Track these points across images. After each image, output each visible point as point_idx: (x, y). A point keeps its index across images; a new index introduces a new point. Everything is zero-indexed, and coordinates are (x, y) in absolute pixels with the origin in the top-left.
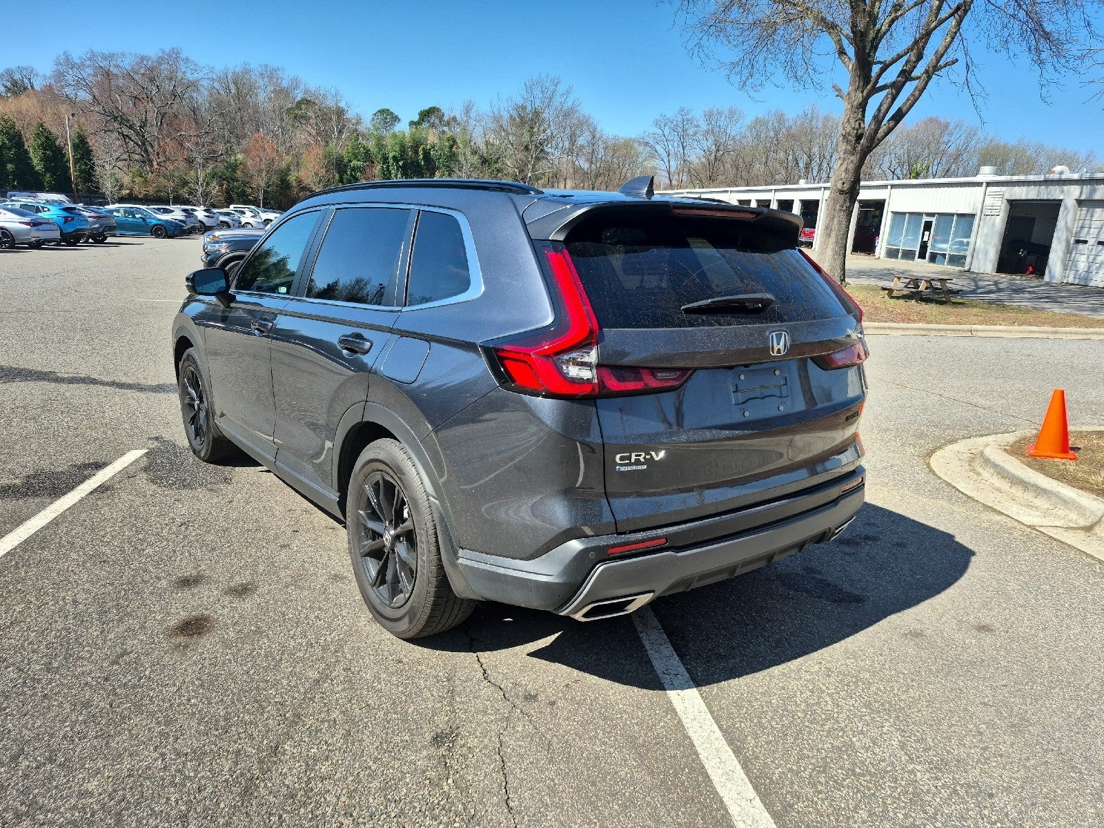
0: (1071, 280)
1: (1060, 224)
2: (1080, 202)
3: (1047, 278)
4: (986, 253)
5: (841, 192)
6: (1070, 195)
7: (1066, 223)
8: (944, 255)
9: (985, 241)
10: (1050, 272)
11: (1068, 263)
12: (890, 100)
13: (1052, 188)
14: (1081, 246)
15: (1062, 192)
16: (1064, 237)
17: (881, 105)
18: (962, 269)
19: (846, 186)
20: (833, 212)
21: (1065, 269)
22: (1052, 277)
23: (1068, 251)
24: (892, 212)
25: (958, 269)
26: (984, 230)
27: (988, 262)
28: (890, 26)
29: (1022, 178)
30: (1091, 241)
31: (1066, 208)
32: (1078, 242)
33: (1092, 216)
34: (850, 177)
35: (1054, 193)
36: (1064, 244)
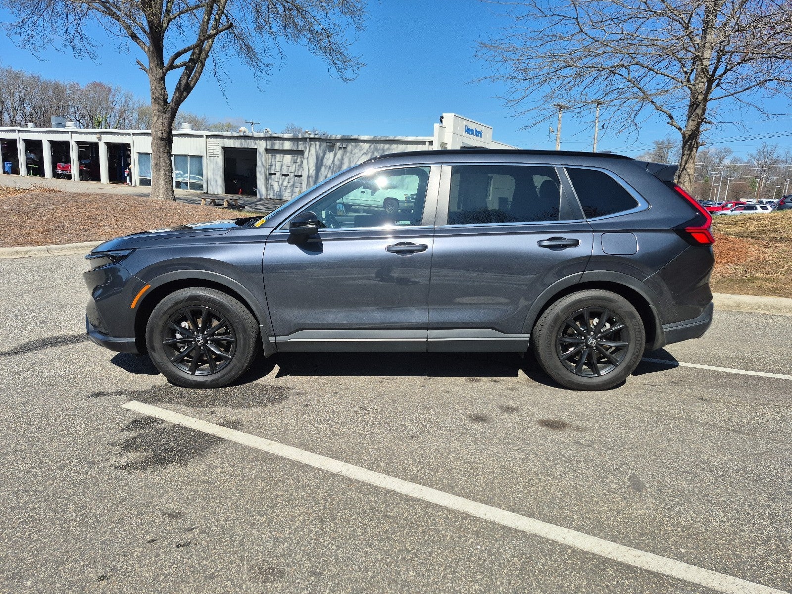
0: (272, 196)
1: (259, 163)
2: (267, 150)
3: (258, 196)
4: (216, 181)
5: (162, 139)
6: (261, 146)
7: (262, 163)
8: (186, 183)
9: (213, 174)
10: (259, 192)
11: (268, 187)
12: (186, 78)
13: (249, 141)
14: (273, 176)
15: (256, 144)
16: (263, 171)
17: (180, 81)
18: (202, 192)
19: (165, 136)
20: (158, 153)
21: (267, 190)
22: (261, 195)
23: (267, 179)
24: (139, 153)
25: (199, 192)
26: (211, 166)
27: (218, 187)
28: (168, 24)
29: (229, 134)
30: (278, 174)
31: (260, 153)
32: (271, 174)
33: (275, 159)
34: (166, 128)
35: (251, 144)
36: (264, 175)
